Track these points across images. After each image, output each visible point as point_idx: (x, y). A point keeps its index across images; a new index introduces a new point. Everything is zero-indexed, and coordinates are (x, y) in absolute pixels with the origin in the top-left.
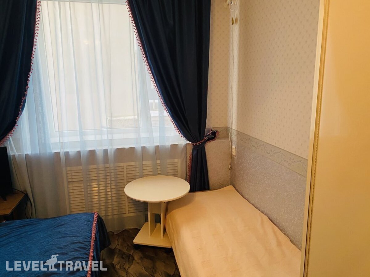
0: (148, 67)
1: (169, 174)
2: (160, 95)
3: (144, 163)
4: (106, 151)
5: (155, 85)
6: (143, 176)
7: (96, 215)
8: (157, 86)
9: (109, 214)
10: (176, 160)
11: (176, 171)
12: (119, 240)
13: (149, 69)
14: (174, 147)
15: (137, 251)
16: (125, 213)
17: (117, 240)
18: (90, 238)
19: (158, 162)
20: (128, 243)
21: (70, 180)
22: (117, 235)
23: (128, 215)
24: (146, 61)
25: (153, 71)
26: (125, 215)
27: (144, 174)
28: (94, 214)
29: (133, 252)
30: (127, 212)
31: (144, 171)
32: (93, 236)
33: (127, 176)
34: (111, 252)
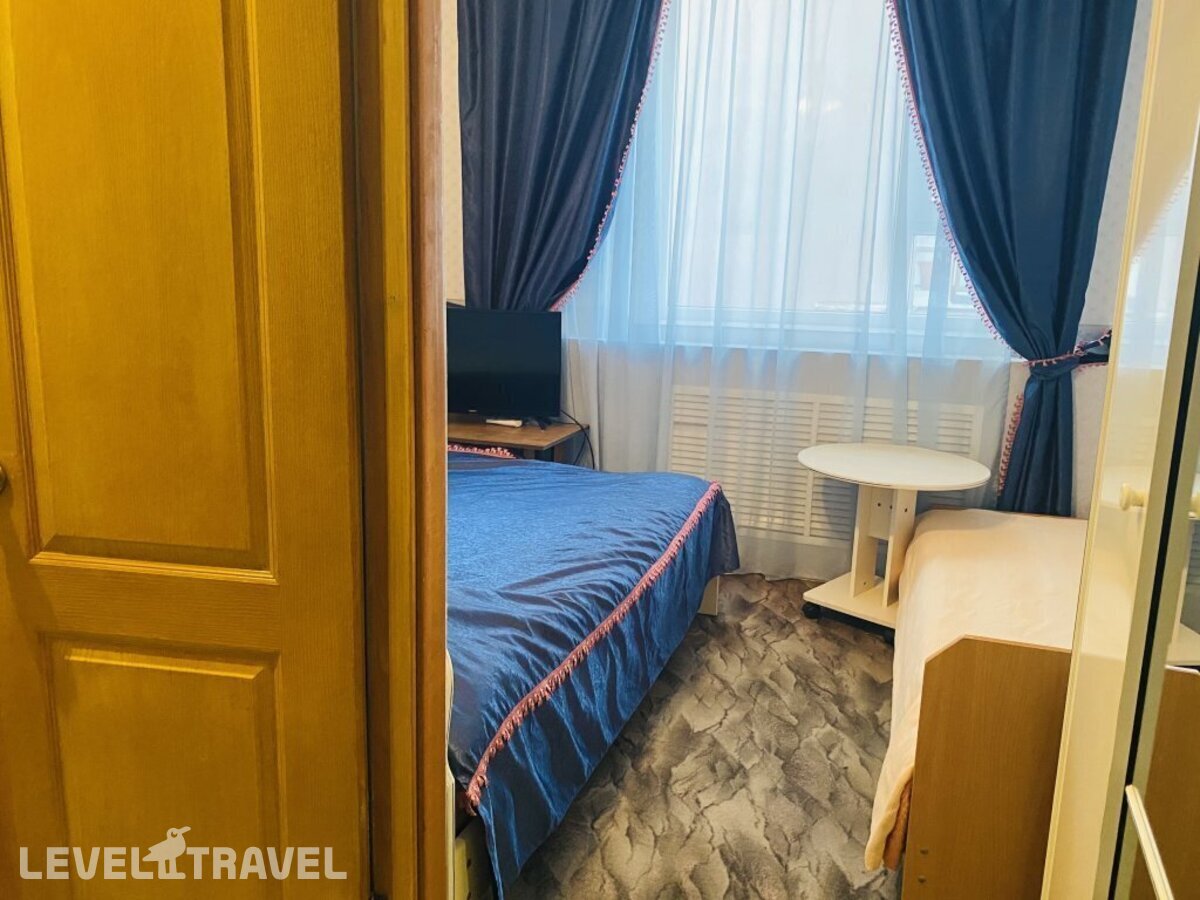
0: (918, 127)
1: (942, 447)
2: (942, 209)
3: (870, 402)
4: (772, 355)
5: (932, 179)
6: (863, 439)
8: (936, 182)
9: (763, 526)
10: (968, 409)
11: (965, 442)
12: (771, 592)
13: (920, 134)
14: (970, 367)
15: (808, 621)
16: (801, 534)
17: (768, 591)
19: (913, 405)
21: (676, 420)
22: (769, 582)
23: (807, 540)
24: (914, 112)
25: (930, 140)
26: (799, 539)
27: (866, 434)
28: (710, 483)
29: (798, 618)
30: (807, 532)
31: (867, 419)
33: (819, 434)
34: (745, 607)
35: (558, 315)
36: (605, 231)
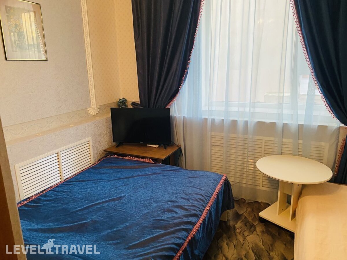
0: (302, 38)
1: (312, 157)
2: (311, 69)
3: (284, 140)
4: (246, 123)
5: (307, 57)
6: (281, 154)
7: (224, 178)
8: (309, 58)
9: (244, 182)
10: (323, 144)
11: (322, 155)
12: (248, 209)
13: (302, 40)
14: (323, 129)
15: (261, 224)
16: (259, 186)
17: (247, 208)
18: (212, 194)
19: (301, 142)
20: (255, 214)
21: (213, 144)
22: (248, 203)
23: (261, 188)
24: (300, 32)
25: (306, 42)
26: (258, 188)
27: (283, 152)
28: (223, 176)
29: (257, 223)
30: (261, 185)
31: (283, 149)
32: (215, 193)
33: (265, 151)
34: (238, 216)
35: (169, 109)
36: (185, 79)
